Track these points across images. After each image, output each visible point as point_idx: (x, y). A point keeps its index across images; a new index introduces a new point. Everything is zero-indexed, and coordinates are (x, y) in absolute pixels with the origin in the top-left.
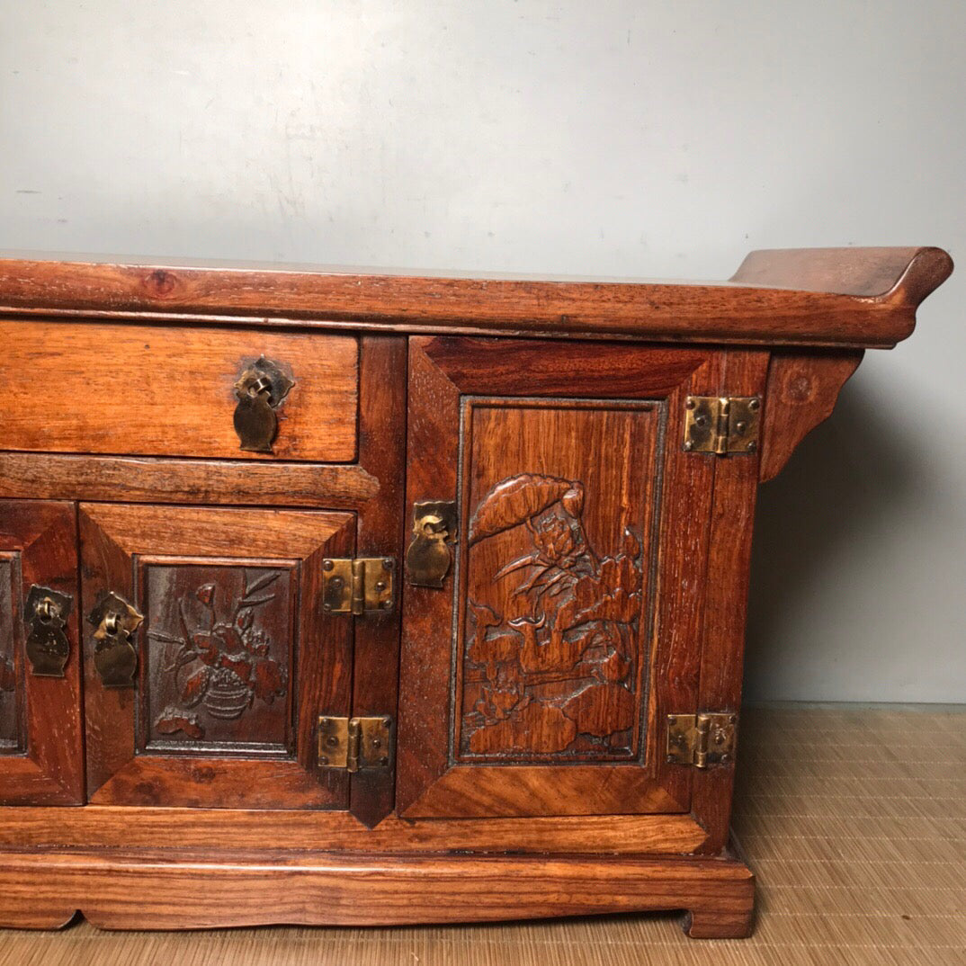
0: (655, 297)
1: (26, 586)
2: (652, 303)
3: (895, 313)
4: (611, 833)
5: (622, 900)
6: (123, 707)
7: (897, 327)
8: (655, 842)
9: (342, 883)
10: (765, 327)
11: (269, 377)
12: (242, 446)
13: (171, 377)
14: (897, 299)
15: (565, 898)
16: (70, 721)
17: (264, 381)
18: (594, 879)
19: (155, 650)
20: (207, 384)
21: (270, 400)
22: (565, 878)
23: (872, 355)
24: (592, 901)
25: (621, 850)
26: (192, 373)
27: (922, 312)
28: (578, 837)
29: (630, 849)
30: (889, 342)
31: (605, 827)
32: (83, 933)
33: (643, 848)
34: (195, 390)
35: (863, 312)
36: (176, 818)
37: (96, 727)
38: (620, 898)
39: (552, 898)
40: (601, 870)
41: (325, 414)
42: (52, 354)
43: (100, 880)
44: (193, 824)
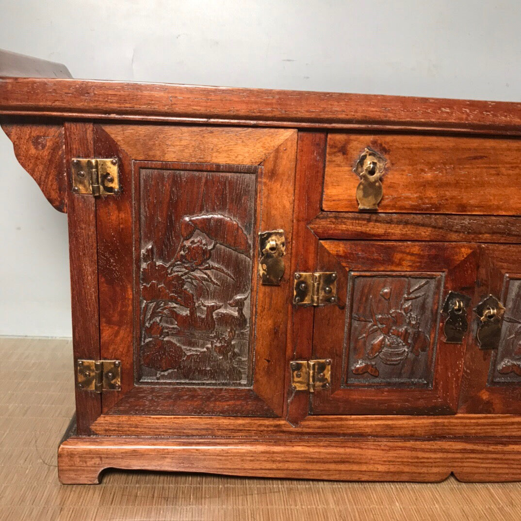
1: (446, 293)
6: (485, 359)
16: (458, 368)
19: (505, 326)
36: (505, 420)
37: (468, 371)
42: (481, 157)
43: (466, 455)
44: (513, 423)
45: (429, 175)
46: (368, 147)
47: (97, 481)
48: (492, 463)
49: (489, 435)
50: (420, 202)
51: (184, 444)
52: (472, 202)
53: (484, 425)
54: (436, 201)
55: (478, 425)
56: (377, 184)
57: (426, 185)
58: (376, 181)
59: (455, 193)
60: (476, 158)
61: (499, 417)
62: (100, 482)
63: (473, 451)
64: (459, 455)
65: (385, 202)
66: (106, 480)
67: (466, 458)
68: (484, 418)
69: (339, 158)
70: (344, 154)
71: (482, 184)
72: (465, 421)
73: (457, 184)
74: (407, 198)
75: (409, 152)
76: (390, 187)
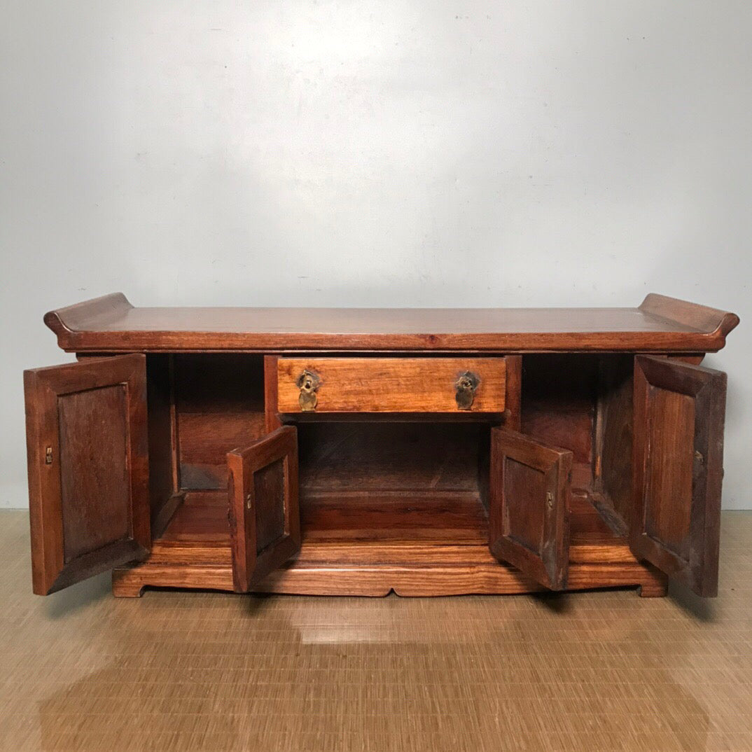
0: (622, 337)
2: (621, 339)
3: (717, 339)
4: (607, 554)
5: (613, 581)
7: (718, 344)
8: (625, 557)
9: (498, 575)
10: (666, 347)
11: (471, 379)
12: (459, 407)
13: (432, 381)
14: (718, 334)
15: (589, 580)
17: (470, 382)
18: (602, 572)
20: (446, 383)
21: (472, 389)
22: (590, 572)
23: (708, 355)
24: (600, 581)
25: (612, 561)
26: (440, 379)
27: (727, 338)
28: (593, 556)
29: (614, 561)
30: (715, 350)
31: (603, 551)
32: (392, 598)
33: (620, 560)
34: (441, 386)
35: (705, 339)
36: (430, 550)
38: (612, 580)
39: (584, 580)
40: (605, 569)
41: (493, 393)
42: (385, 373)
43: (401, 575)
44: (436, 553)
45: (348, 388)
46: (306, 369)
47: (139, 596)
48: (420, 582)
49: (420, 561)
50: (345, 405)
51: (197, 568)
52: (382, 404)
53: (415, 554)
54: (356, 404)
55: (411, 554)
56: (312, 394)
57: (348, 393)
58: (311, 393)
59: (370, 398)
60: (381, 374)
61: (426, 548)
62: (141, 596)
63: (405, 572)
64: (395, 575)
65: (319, 406)
66: (146, 594)
67: (402, 578)
68: (414, 548)
69: (287, 378)
70: (290, 375)
71: (388, 392)
72: (401, 551)
73: (370, 392)
74: (336, 403)
75: (334, 372)
76: (323, 395)
